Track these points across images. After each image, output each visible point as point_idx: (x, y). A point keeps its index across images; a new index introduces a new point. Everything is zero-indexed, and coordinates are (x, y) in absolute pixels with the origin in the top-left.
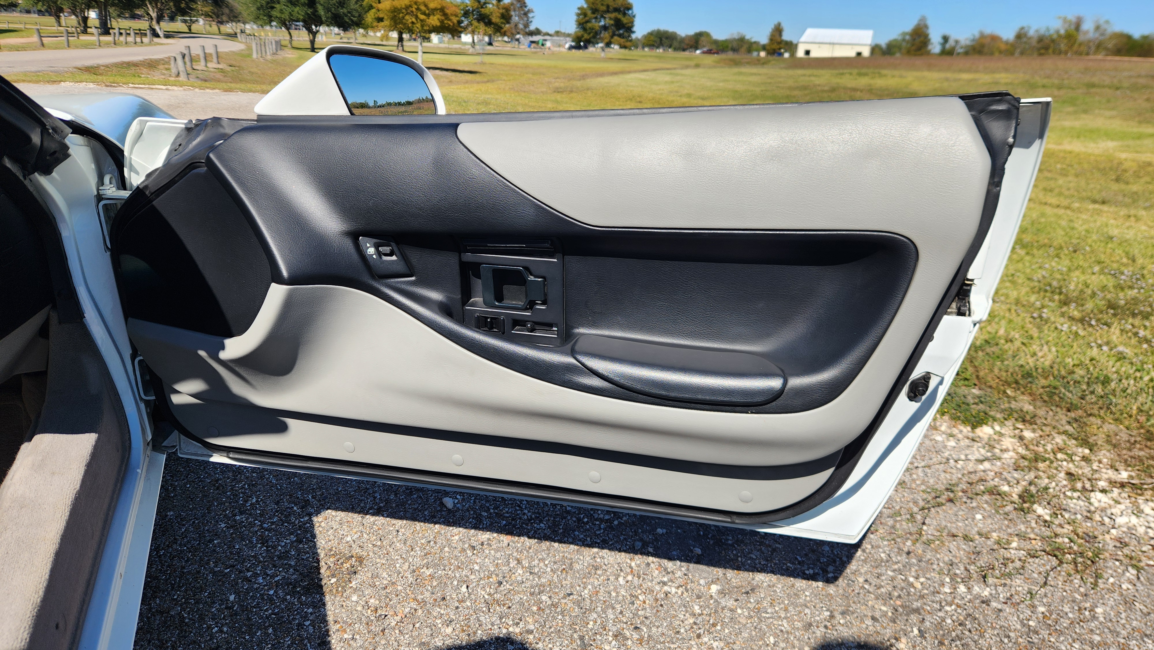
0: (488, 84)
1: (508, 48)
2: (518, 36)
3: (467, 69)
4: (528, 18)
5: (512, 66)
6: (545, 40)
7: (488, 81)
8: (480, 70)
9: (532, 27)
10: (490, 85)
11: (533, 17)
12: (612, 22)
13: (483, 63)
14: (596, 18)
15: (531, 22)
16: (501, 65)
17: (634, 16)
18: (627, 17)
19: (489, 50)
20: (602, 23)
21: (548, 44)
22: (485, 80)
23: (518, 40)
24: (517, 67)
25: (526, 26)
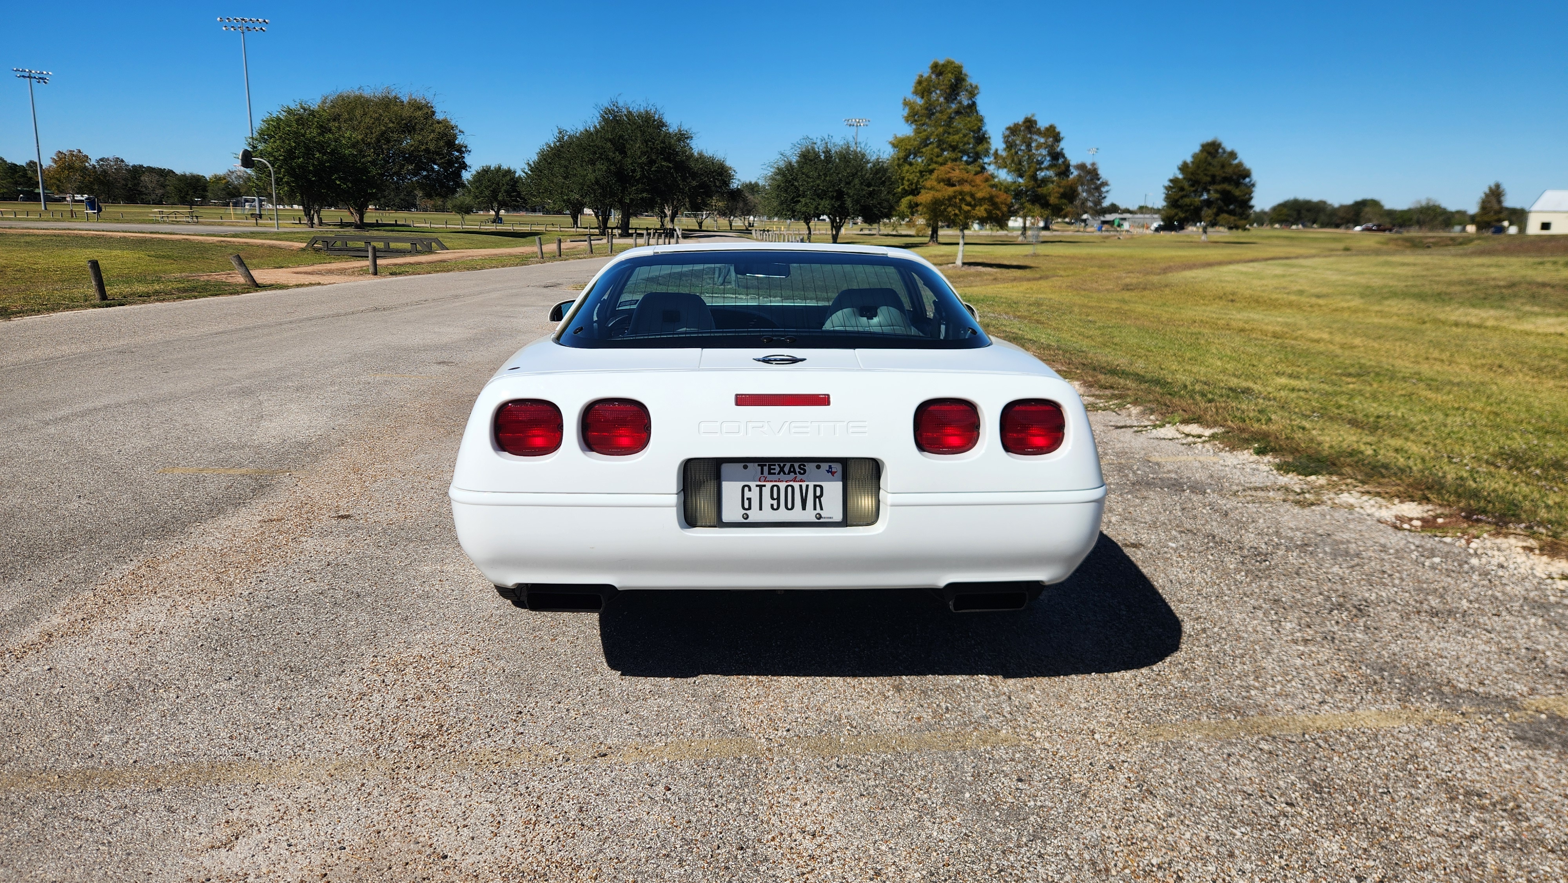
0: (1041, 282)
1: (1070, 233)
2: (1085, 216)
3: (1015, 263)
4: (1100, 193)
5: (1073, 258)
6: (1124, 219)
7: (1041, 278)
8: (1032, 265)
9: (1106, 203)
10: (1043, 283)
11: (1107, 192)
12: (1217, 196)
13: (1035, 255)
14: (1195, 191)
15: (1105, 197)
16: (1059, 256)
17: (1253, 185)
18: (1243, 187)
19: (1044, 236)
20: (1205, 196)
21: (1126, 226)
22: (1038, 276)
23: (1085, 221)
24: (1080, 259)
25: (1098, 202)
